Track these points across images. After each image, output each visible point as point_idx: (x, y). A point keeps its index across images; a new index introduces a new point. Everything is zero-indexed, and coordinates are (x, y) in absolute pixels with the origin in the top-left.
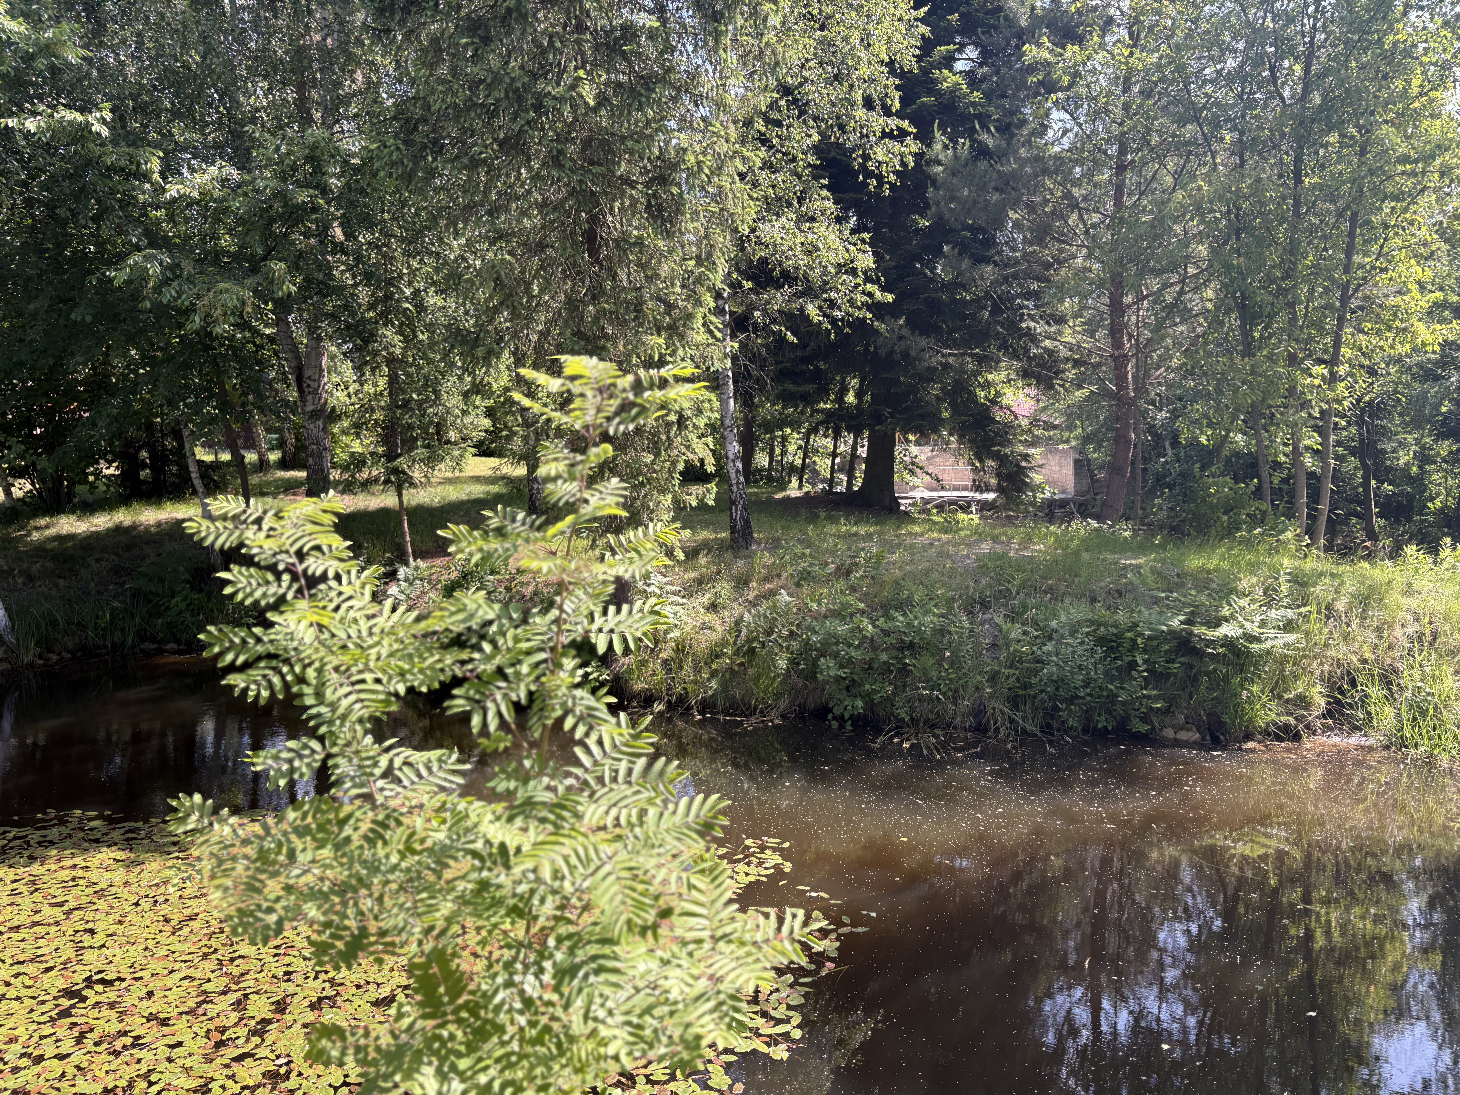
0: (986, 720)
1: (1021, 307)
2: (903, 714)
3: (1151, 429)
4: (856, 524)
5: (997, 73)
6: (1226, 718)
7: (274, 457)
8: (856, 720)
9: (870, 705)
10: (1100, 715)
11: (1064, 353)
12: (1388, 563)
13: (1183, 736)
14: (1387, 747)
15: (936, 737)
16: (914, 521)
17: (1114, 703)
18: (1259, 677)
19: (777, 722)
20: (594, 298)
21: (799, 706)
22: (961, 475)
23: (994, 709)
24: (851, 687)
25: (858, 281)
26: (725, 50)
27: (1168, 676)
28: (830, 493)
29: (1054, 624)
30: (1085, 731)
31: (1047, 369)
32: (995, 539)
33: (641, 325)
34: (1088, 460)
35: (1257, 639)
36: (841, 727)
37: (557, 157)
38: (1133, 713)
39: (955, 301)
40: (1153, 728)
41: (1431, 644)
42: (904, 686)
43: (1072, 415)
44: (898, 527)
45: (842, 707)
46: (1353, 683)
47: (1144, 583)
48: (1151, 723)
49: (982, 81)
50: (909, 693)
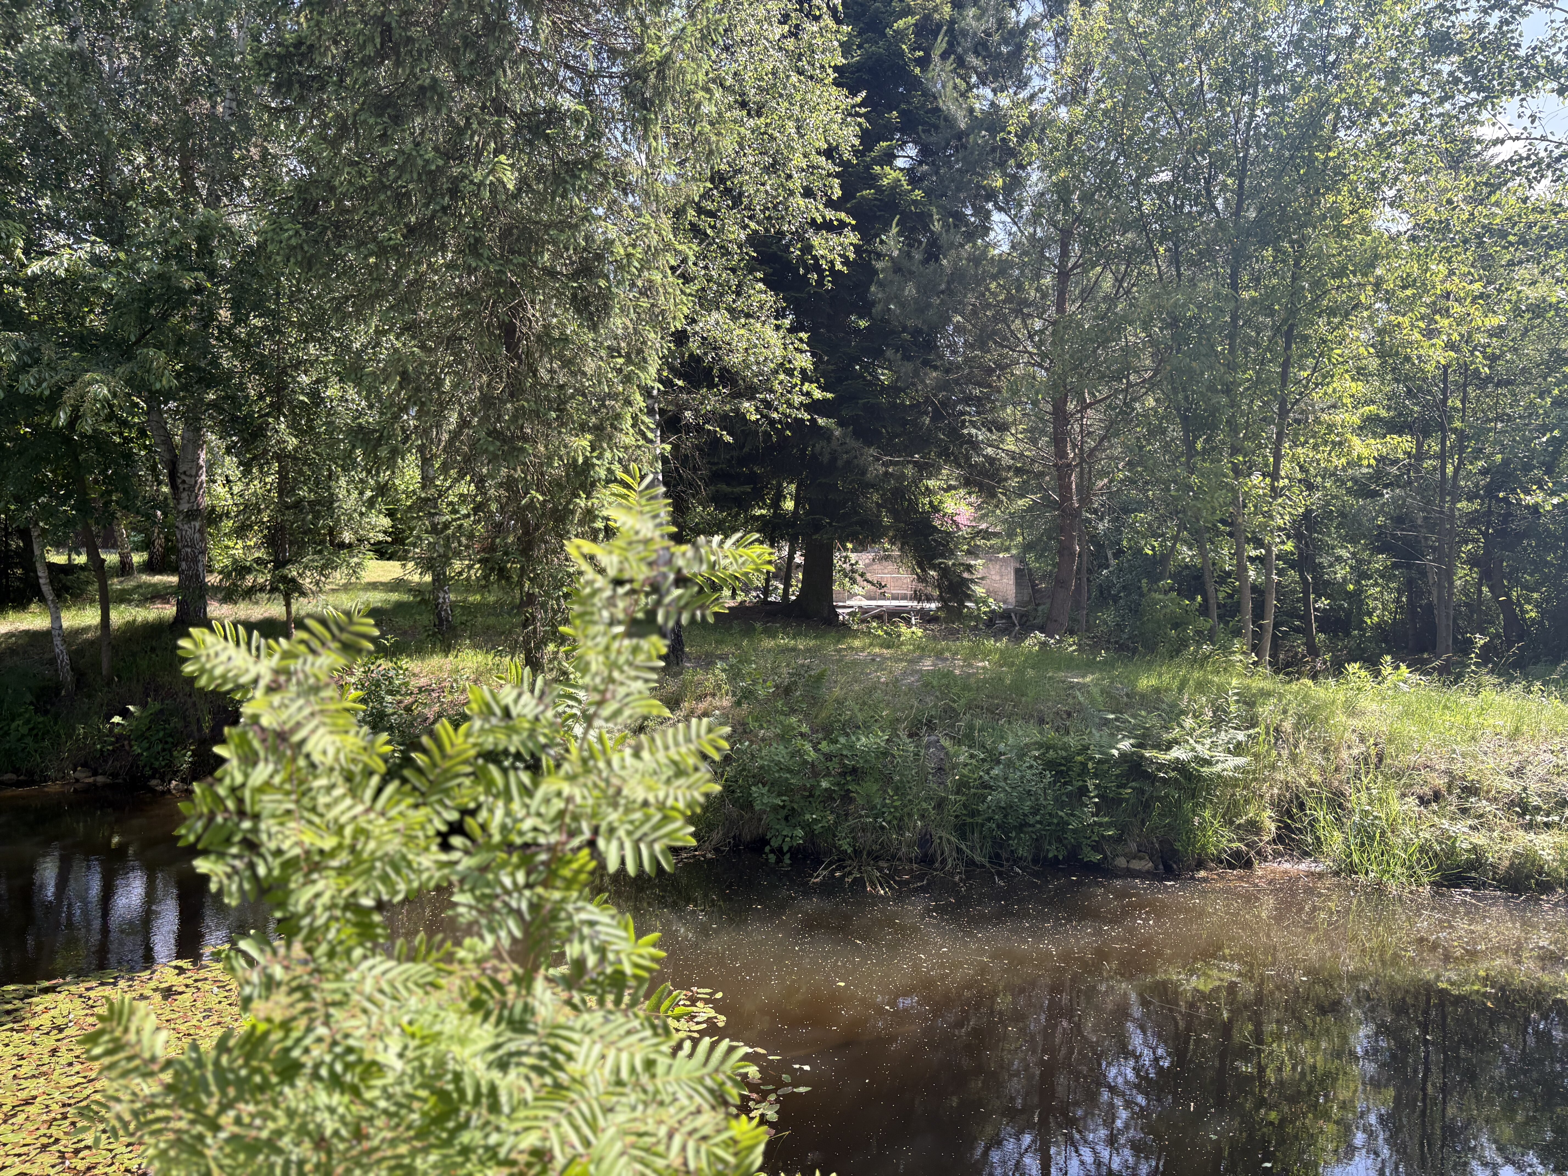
0: (931, 851)
1: (963, 413)
2: (845, 845)
3: (1093, 538)
4: (794, 638)
5: (937, 173)
6: (1178, 846)
7: (137, 558)
8: (795, 852)
9: (811, 835)
10: (1050, 844)
11: (1007, 461)
12: (1332, 681)
13: (1136, 865)
14: (1337, 874)
15: (880, 870)
16: (854, 634)
17: (1064, 831)
18: (1211, 802)
19: (709, 856)
20: (512, 395)
21: (734, 838)
22: (899, 583)
23: (941, 838)
24: (790, 816)
25: (794, 381)
26: (655, 138)
27: (1120, 801)
28: (765, 602)
29: (1001, 747)
30: (1035, 861)
31: (989, 478)
32: (939, 655)
33: (563, 425)
34: (1030, 570)
35: (1208, 763)
36: (779, 860)
37: (475, 245)
38: (1085, 841)
39: (894, 405)
40: (1105, 857)
41: (1377, 767)
42: (846, 815)
43: (1013, 524)
44: (838, 641)
45: (780, 839)
46: (1302, 806)
47: (1093, 701)
48: (1103, 852)
49: (921, 179)
50: (851, 822)
